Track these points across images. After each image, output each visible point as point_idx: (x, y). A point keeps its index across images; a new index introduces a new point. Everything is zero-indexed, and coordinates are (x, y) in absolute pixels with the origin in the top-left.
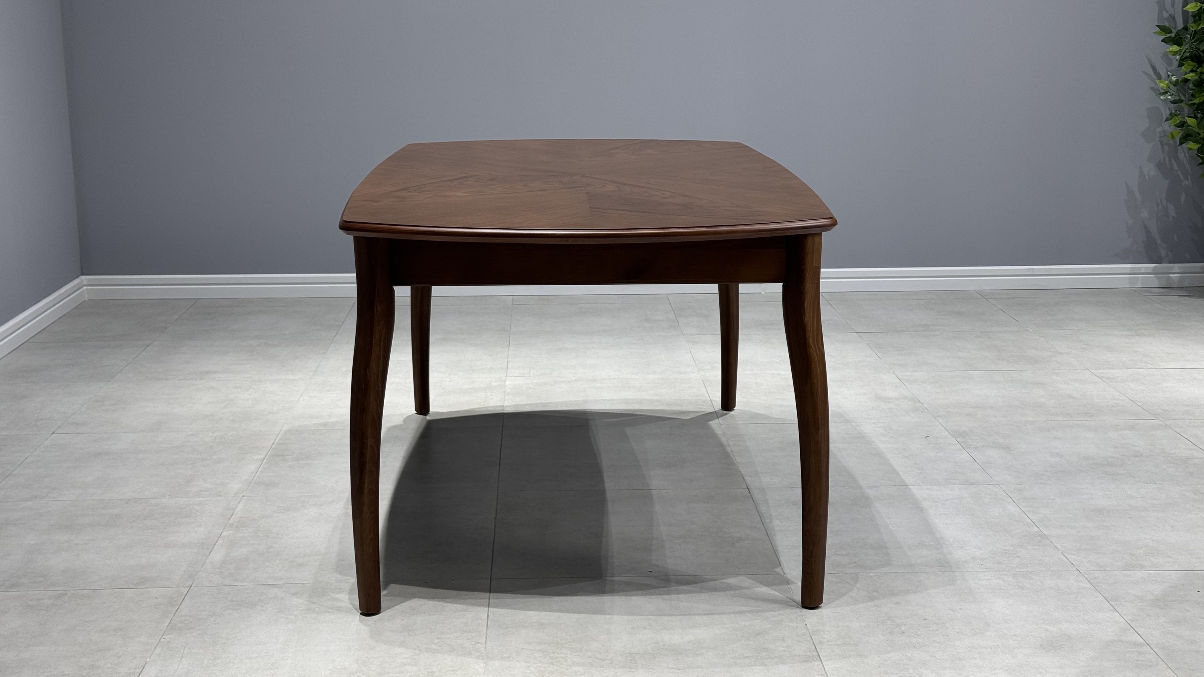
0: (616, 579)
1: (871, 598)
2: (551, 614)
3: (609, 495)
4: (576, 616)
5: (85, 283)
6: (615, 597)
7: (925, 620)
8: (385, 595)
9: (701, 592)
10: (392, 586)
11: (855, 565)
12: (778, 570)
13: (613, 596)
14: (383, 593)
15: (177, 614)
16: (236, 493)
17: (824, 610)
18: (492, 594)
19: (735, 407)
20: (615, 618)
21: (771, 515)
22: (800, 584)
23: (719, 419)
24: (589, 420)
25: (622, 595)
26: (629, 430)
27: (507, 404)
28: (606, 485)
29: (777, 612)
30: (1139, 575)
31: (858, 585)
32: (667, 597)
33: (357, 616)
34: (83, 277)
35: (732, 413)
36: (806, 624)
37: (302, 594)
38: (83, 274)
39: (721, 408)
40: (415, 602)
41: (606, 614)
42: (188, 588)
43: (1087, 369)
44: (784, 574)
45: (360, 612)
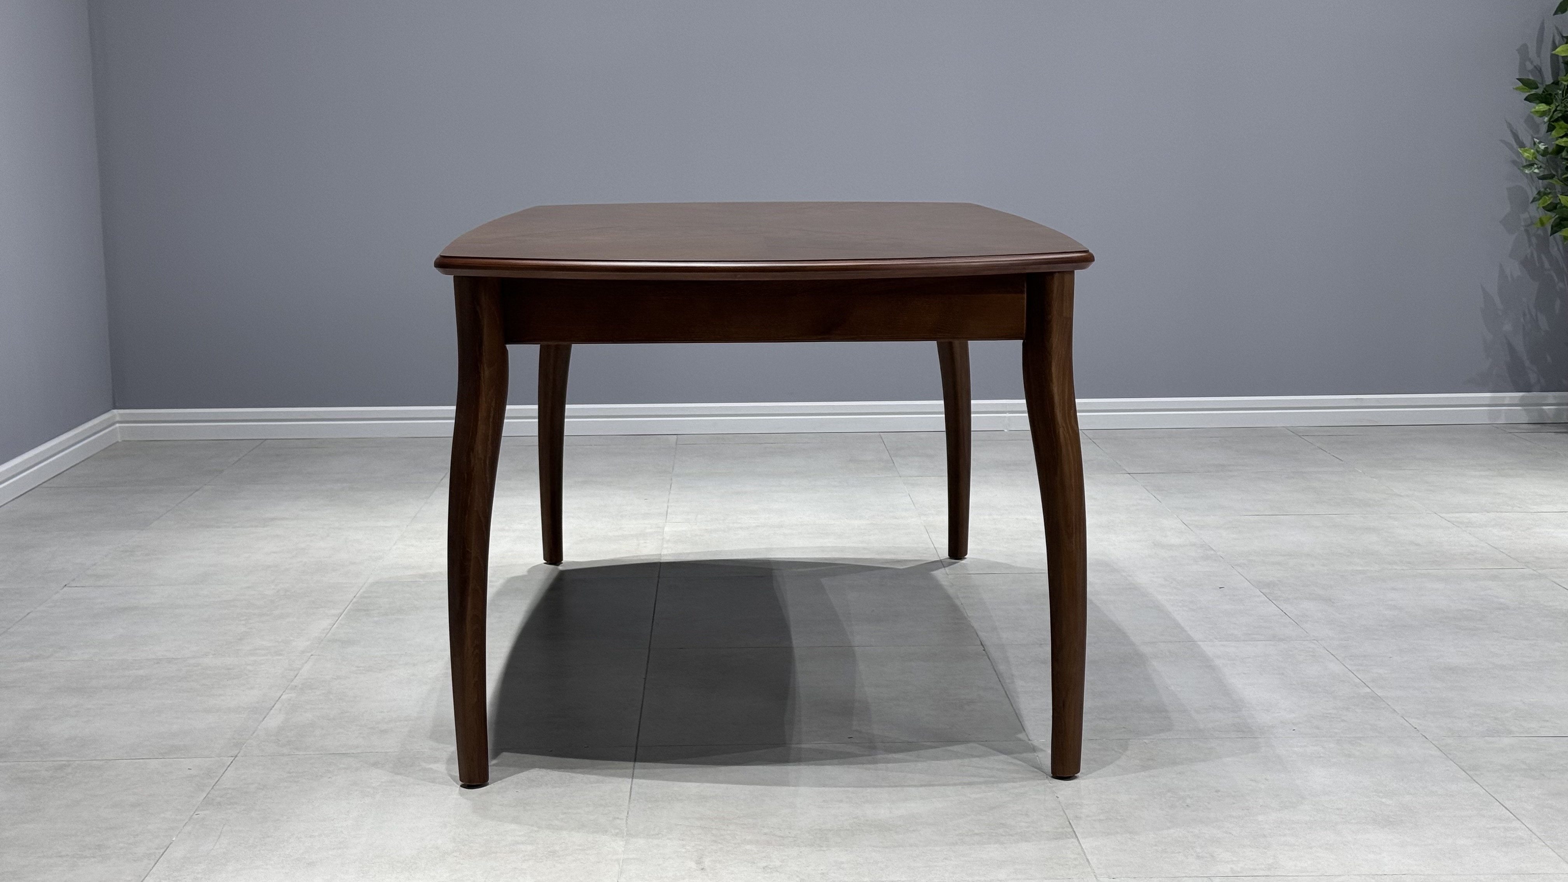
0: (803, 746)
1: (1145, 768)
2: (716, 785)
3: (798, 652)
4: (751, 788)
5: (118, 419)
6: (801, 767)
7: (1217, 791)
8: (494, 765)
9: (916, 761)
10: (505, 755)
11: (1123, 730)
12: (1021, 736)
13: (800, 765)
14: (492, 762)
15: (217, 787)
16: (303, 652)
17: (1083, 781)
18: (638, 764)
19: (966, 554)
20: (803, 790)
21: (1012, 675)
22: (1050, 752)
23: (946, 568)
24: (772, 569)
25: (812, 764)
26: (825, 581)
27: (665, 552)
28: (794, 642)
29: (1018, 783)
30: (1506, 741)
31: (1128, 753)
32: (872, 766)
33: (455, 789)
34: (115, 411)
35: (963, 561)
36: (1057, 797)
37: (384, 764)
38: (115, 408)
39: (948, 557)
40: (535, 773)
41: (789, 786)
42: (233, 758)
43: (1435, 513)
44: (1029, 740)
45: (461, 783)
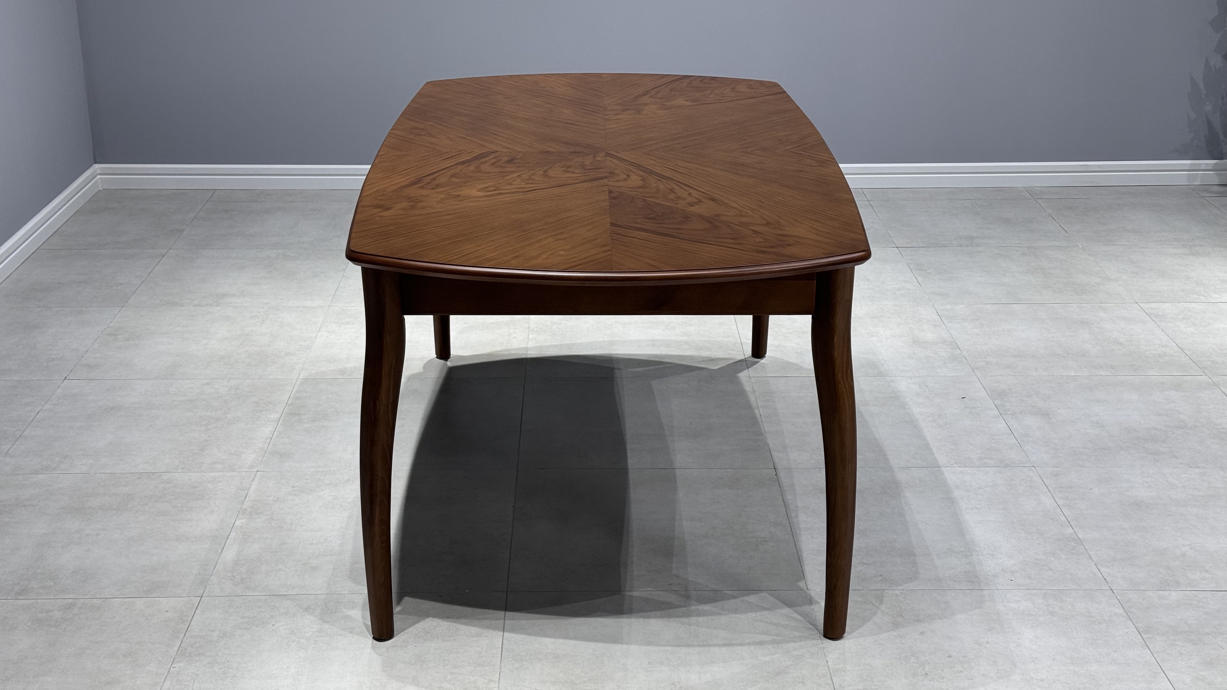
0: (635, 594)
1: (896, 625)
2: (567, 641)
3: (633, 476)
4: (593, 645)
5: (98, 172)
6: (633, 620)
7: (950, 657)
8: (399, 613)
9: (721, 614)
10: (407, 599)
11: (881, 578)
12: (801, 584)
13: (631, 618)
14: (397, 609)
15: (187, 634)
16: (251, 467)
17: (847, 642)
18: (509, 614)
19: (766, 354)
20: (634, 648)
21: (797, 507)
22: (823, 604)
23: (749, 369)
24: (614, 368)
25: (641, 617)
26: (656, 385)
27: (530, 345)
28: (630, 461)
29: (798, 644)
30: (1174, 596)
31: (883, 607)
32: (685, 620)
33: (368, 640)
34: (96, 166)
35: (763, 361)
36: (827, 661)
37: (314, 609)
38: (96, 161)
39: (751, 355)
40: (429, 623)
41: (622, 644)
42: (200, 598)
43: (1136, 303)
44: (808, 589)
45: (372, 634)
